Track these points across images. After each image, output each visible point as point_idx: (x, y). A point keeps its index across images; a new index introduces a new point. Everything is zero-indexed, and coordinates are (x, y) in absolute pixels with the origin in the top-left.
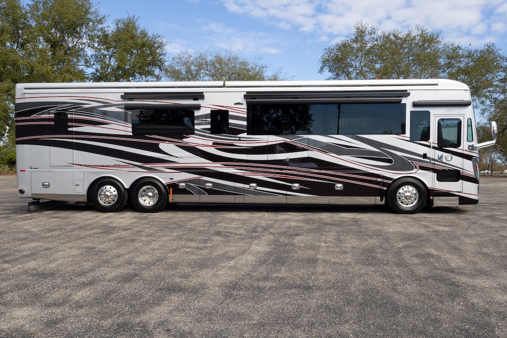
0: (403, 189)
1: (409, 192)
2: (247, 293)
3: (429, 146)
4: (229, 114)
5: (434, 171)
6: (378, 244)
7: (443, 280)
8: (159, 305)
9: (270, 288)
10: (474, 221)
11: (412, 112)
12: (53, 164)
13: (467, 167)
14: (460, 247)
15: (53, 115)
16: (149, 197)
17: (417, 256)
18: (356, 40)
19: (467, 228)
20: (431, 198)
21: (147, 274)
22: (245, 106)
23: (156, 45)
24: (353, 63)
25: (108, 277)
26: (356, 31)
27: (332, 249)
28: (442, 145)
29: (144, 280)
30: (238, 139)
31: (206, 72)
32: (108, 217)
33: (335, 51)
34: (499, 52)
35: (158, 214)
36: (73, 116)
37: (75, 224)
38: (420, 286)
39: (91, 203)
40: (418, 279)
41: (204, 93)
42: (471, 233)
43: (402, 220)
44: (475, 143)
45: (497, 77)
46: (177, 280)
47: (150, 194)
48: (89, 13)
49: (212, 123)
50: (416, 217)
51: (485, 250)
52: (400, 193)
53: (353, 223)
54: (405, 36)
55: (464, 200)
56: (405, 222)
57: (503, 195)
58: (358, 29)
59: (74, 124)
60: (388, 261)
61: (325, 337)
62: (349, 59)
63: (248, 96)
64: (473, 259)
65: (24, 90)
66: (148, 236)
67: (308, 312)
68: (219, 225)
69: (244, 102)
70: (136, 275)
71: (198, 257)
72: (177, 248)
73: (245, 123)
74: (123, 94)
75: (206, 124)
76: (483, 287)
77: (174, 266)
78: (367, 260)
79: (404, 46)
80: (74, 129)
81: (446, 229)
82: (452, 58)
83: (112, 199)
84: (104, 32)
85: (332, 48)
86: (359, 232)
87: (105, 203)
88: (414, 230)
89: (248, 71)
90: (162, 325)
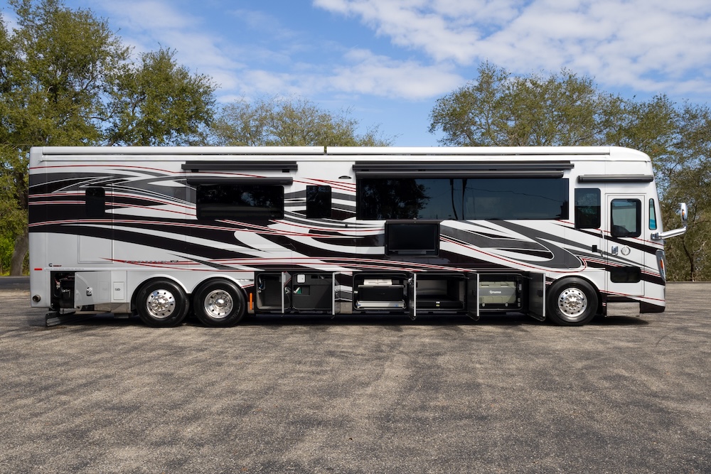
0: (566, 293)
1: (575, 297)
2: (408, 425)
3: (600, 236)
4: (332, 191)
5: (608, 268)
6: (550, 365)
7: (647, 406)
8: (302, 441)
9: (434, 419)
10: (663, 334)
11: (576, 190)
12: (83, 259)
13: (650, 263)
14: (656, 367)
15: (84, 192)
16: (220, 305)
17: (605, 378)
18: (479, 89)
19: (657, 344)
20: (604, 304)
21: (263, 404)
22: (353, 181)
23: (201, 90)
24: (477, 119)
25: (214, 409)
26: (480, 75)
27: (493, 371)
28: (617, 234)
29: (265, 413)
30: (344, 225)
31: (271, 128)
32: (165, 334)
33: (452, 102)
34: (673, 106)
35: (233, 328)
36: (113, 193)
37: (124, 344)
38: (621, 413)
39: (137, 314)
40: (616, 405)
41: (297, 163)
42: (663, 350)
43: (569, 335)
44: (659, 231)
45: (671, 140)
46: (307, 411)
47: (221, 301)
48: (105, 43)
49: (308, 204)
50: (585, 331)
51: (687, 370)
52: (562, 298)
53: (506, 339)
54: (547, 83)
55: (647, 308)
56: (574, 337)
57: (689, 301)
58: (483, 72)
59: (113, 204)
60: (571, 385)
61: (528, 471)
62: (471, 114)
63: (358, 167)
64: (677, 381)
65: (43, 156)
66: (237, 358)
67: (495, 445)
68: (326, 342)
69: (353, 176)
70: (250, 407)
71: (320, 383)
72: (285, 373)
73: (353, 204)
74: (184, 163)
75: (301, 205)
76: (699, 414)
77: (294, 395)
78: (544, 383)
79: (546, 96)
80: (114, 211)
81: (631, 345)
82: (611, 114)
83: (167, 309)
84: (128, 71)
85: (447, 98)
86: (518, 350)
87: (157, 314)
88: (588, 346)
89: (332, 128)
90: (319, 463)
